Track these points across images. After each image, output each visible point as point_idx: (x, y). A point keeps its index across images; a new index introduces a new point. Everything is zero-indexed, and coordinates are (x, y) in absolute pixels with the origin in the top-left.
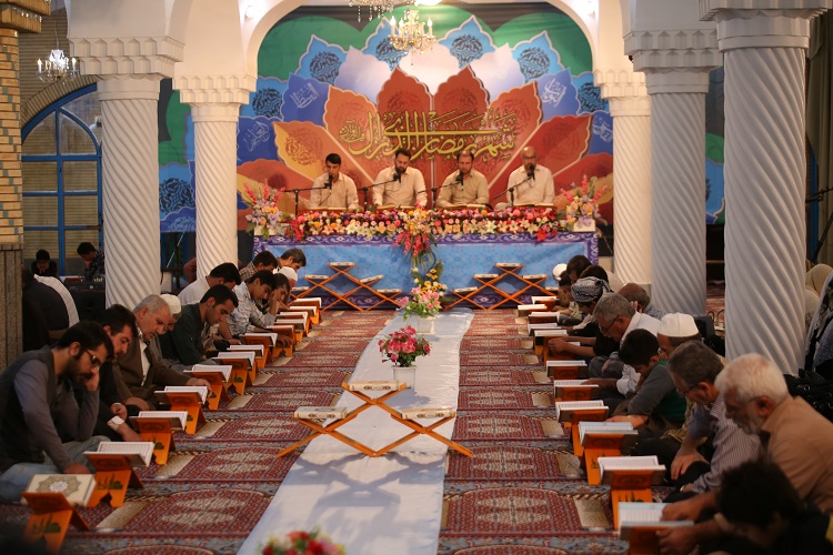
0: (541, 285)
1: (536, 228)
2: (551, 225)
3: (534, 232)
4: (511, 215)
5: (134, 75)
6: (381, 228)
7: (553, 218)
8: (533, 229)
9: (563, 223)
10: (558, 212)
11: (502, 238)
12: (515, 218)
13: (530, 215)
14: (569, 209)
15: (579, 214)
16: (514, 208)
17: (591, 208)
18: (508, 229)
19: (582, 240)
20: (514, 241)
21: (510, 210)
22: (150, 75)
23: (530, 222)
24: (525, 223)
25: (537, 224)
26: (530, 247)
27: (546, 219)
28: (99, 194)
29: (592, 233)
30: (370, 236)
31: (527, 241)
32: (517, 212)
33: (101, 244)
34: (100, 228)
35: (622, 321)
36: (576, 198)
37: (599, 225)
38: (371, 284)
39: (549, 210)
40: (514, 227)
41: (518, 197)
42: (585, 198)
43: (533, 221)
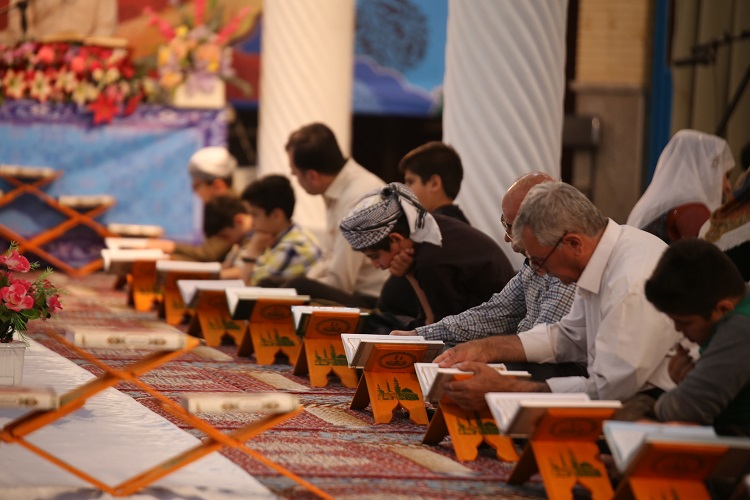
0: (99, 219)
1: (92, 93)
2: (125, 88)
3: (88, 102)
4: (34, 59)
7: (129, 73)
8: (84, 93)
9: (149, 85)
10: (138, 59)
11: (13, 111)
12: (44, 67)
13: (79, 63)
14: (166, 55)
15: (190, 65)
16: (38, 47)
17: (215, 56)
18: (27, 91)
19: (191, 125)
20: (39, 120)
21: (28, 48)
23: (80, 77)
24: (67, 80)
25: (95, 83)
26: (75, 136)
27: (113, 74)
29: (214, 112)
31: (69, 121)
32: (47, 54)
35: (574, 243)
36: (182, 31)
37: (231, 93)
39: (118, 55)
40: (42, 88)
41: (36, 21)
42: (201, 31)
43: (85, 76)
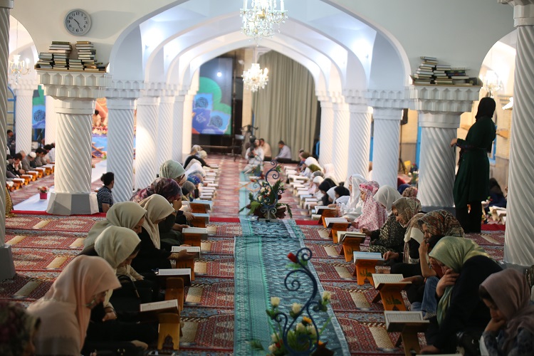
5: (25, 89)
6: (104, 132)
22: (30, 90)
28: (14, 113)
30: (101, 134)
33: (14, 130)
34: (14, 125)
38: (100, 150)
